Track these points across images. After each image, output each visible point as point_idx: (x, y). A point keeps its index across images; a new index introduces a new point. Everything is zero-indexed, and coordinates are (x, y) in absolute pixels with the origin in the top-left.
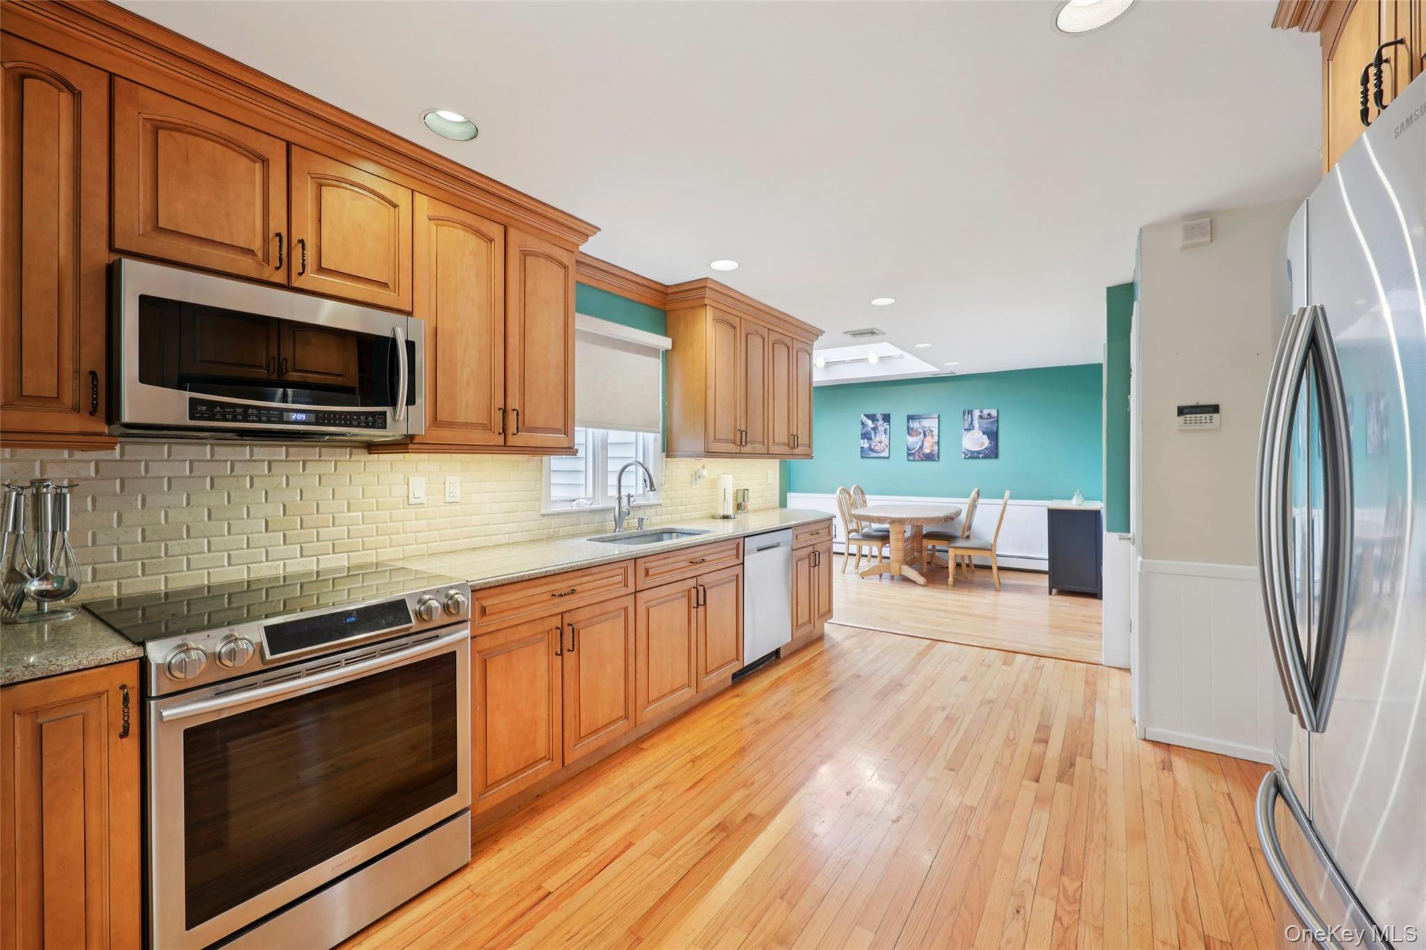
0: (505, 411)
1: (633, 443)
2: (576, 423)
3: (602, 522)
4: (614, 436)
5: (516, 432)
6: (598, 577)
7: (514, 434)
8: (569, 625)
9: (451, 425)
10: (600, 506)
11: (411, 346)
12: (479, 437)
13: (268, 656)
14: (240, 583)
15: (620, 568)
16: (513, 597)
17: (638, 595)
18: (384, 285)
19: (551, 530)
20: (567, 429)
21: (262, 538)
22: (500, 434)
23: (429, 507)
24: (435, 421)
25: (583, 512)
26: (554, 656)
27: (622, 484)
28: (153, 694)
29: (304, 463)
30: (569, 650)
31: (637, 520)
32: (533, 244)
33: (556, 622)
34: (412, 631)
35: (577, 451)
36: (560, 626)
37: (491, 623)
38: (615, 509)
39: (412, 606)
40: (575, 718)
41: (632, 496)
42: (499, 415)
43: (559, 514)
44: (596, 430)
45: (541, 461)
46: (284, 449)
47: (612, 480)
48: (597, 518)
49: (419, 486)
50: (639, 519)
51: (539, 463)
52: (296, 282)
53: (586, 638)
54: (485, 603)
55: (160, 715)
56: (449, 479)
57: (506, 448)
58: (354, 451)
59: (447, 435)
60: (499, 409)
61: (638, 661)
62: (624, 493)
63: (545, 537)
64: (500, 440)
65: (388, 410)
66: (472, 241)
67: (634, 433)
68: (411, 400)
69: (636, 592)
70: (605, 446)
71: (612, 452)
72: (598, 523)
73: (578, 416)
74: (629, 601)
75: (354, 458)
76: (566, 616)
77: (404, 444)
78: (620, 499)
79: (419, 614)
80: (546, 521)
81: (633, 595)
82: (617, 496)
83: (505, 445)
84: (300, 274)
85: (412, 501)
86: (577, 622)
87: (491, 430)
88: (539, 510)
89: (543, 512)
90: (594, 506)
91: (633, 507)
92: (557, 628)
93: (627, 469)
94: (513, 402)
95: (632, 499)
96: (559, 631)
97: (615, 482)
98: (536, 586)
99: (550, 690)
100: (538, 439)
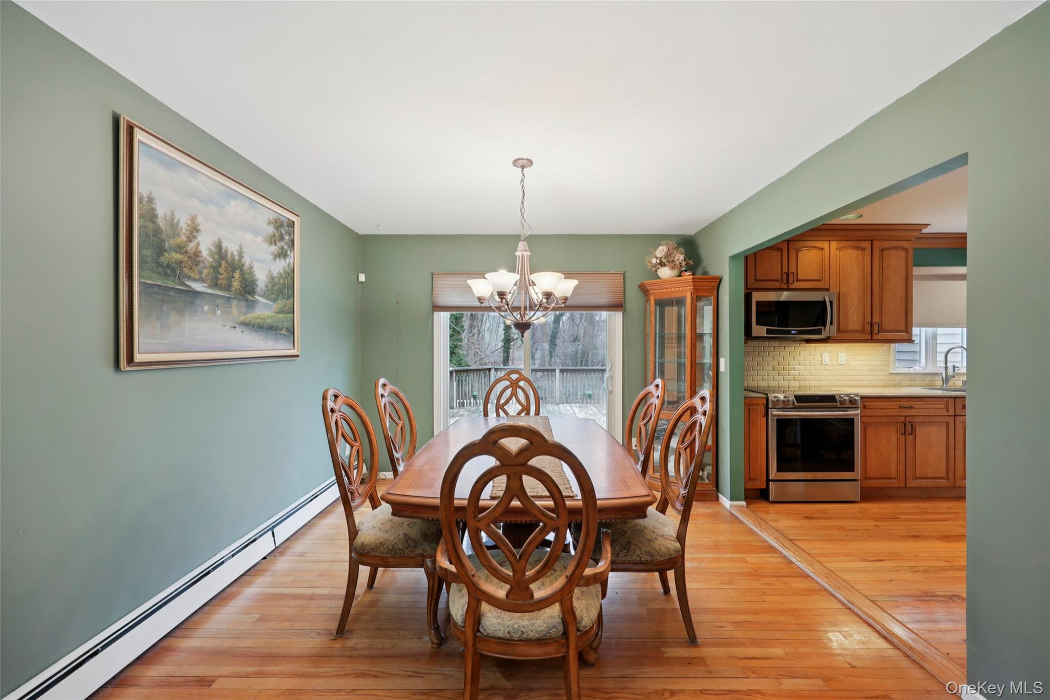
0: (872, 324)
1: (960, 334)
2: (913, 325)
3: (932, 381)
4: (940, 331)
5: (877, 333)
6: (928, 403)
7: (876, 334)
8: (909, 422)
9: (845, 331)
10: (931, 371)
11: (831, 302)
12: (858, 336)
13: (796, 404)
14: (765, 387)
15: (944, 401)
16: (879, 404)
17: (957, 417)
18: (819, 280)
19: (896, 382)
20: (908, 329)
21: (772, 372)
22: (869, 334)
23: (831, 366)
24: (839, 330)
25: (918, 374)
26: (901, 435)
27: (948, 360)
28: (770, 407)
29: (785, 347)
30: (909, 434)
31: (962, 382)
32: (887, 244)
33: (903, 419)
34: (838, 406)
35: (914, 341)
36: (904, 421)
37: (869, 413)
38: (942, 374)
39: (837, 398)
40: (913, 467)
41: (958, 367)
42: (869, 326)
43: (901, 374)
44: (928, 329)
45: (890, 346)
46: (778, 342)
47: (941, 358)
48: (928, 378)
49: (827, 358)
50: (963, 381)
51: (889, 347)
52: (791, 287)
53: (919, 431)
54: (865, 404)
55: (771, 413)
56: (840, 354)
57: (872, 340)
58: (801, 342)
59: (844, 336)
60: (869, 323)
61: (957, 452)
62: (950, 365)
63: (892, 385)
64: (869, 337)
65: (822, 327)
66: (855, 253)
67: (961, 329)
68: (831, 324)
69: (955, 416)
70: (935, 337)
71: (940, 340)
72: (929, 381)
73: (914, 321)
74: (951, 420)
75: (801, 345)
76: (908, 418)
77: (826, 340)
78: (946, 368)
79: (840, 401)
80: (893, 377)
81: (953, 417)
82: (944, 366)
83: (872, 339)
84: (792, 284)
85: (824, 363)
86: (915, 422)
87: (864, 332)
88: (888, 371)
89: (891, 371)
90: (926, 371)
91: (956, 374)
92: (902, 422)
93: (951, 351)
94: (876, 319)
95: (956, 369)
96: (903, 424)
97: (943, 359)
98: (890, 401)
99: (898, 449)
100: (890, 335)
